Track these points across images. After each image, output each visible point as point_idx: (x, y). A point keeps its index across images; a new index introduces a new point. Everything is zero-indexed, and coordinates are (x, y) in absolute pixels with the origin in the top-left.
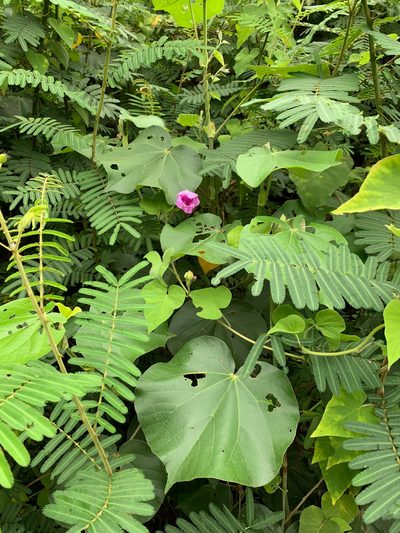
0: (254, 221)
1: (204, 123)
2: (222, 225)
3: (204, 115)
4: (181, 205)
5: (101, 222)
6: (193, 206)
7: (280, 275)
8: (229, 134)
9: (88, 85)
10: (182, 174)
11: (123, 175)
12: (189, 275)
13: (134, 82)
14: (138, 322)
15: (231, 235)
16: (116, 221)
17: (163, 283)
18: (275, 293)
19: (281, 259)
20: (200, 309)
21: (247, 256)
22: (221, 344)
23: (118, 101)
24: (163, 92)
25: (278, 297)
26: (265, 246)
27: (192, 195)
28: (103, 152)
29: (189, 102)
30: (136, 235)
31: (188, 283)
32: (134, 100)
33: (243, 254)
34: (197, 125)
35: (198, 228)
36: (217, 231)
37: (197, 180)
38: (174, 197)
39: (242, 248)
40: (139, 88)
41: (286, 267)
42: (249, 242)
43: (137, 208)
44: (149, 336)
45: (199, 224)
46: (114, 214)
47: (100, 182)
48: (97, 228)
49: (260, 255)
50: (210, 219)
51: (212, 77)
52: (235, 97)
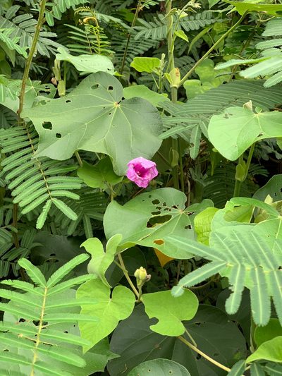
0: (230, 205)
1: (167, 69)
2: (186, 204)
3: (166, 58)
4: (133, 176)
5: (26, 197)
6: (148, 177)
7: (264, 286)
8: (198, 78)
9: (17, 14)
10: (136, 135)
11: (59, 136)
12: (141, 273)
13: (77, 11)
14: (71, 339)
15: (198, 220)
16: (46, 196)
17: (105, 282)
18: (257, 310)
19: (266, 262)
20: (155, 321)
21: (220, 256)
22: (182, 371)
23: (55, 35)
24: (114, 23)
25: (260, 316)
26: (244, 242)
27: (148, 164)
28: (34, 105)
29: (147, 37)
30: (72, 215)
31: (139, 284)
32: (76, 33)
33: (215, 253)
34: (156, 72)
35: (154, 208)
36: (180, 212)
37: (155, 143)
38: (124, 165)
39: (213, 245)
40: (82, 18)
41: (272, 275)
42: (223, 237)
43: (75, 179)
44: (85, 357)
45: (156, 202)
46: (44, 186)
47: (27, 144)
48: (21, 205)
49: (237, 256)
50: (172, 195)
51: (178, 12)
52: (207, 30)
